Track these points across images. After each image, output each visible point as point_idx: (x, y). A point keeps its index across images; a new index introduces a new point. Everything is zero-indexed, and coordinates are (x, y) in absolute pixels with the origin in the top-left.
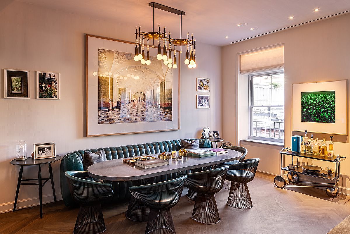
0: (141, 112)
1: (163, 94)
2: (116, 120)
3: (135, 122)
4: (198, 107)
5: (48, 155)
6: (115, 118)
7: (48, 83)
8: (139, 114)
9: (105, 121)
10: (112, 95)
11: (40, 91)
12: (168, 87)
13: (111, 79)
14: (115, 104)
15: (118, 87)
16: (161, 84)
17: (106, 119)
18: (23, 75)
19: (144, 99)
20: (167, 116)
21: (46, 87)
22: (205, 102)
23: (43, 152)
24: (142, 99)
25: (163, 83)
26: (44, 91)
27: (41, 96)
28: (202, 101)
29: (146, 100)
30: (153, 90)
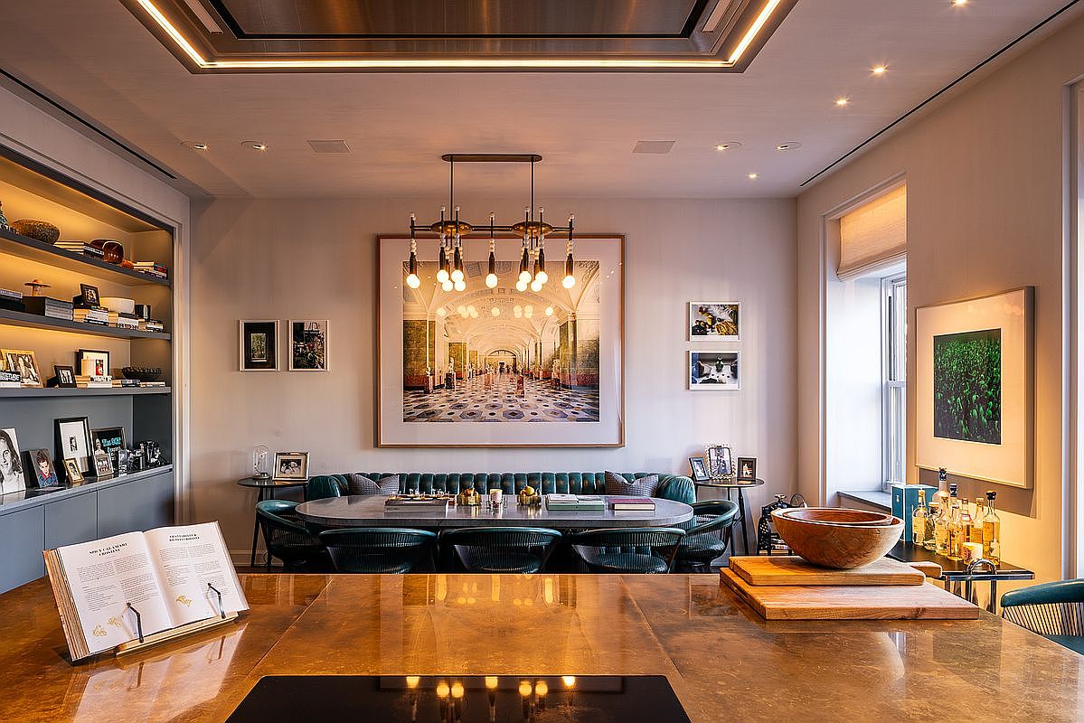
0: (506, 397)
1: (571, 353)
2: (444, 415)
3: (489, 421)
4: (693, 387)
5: (294, 473)
6: (441, 411)
7: (307, 341)
8: (499, 401)
9: (418, 417)
10: (432, 360)
11: (295, 356)
12: (586, 333)
13: (432, 324)
14: (439, 378)
15: (448, 340)
16: (564, 329)
17: (420, 411)
18: (268, 329)
19: (515, 365)
20: (583, 410)
21: (305, 348)
22: (719, 371)
23: (287, 468)
24: (507, 367)
25: (570, 324)
26: (302, 355)
27: (296, 365)
28: (710, 369)
29: (519, 368)
30: (539, 345)
